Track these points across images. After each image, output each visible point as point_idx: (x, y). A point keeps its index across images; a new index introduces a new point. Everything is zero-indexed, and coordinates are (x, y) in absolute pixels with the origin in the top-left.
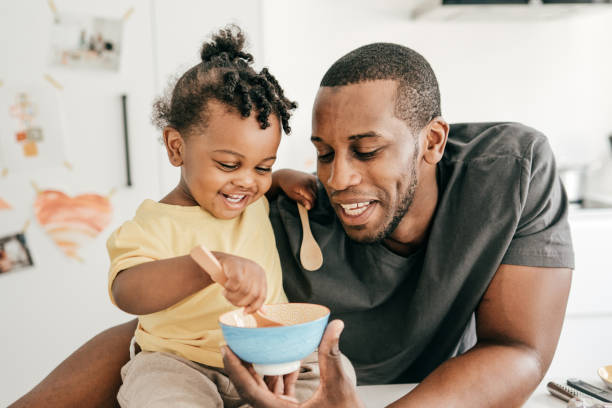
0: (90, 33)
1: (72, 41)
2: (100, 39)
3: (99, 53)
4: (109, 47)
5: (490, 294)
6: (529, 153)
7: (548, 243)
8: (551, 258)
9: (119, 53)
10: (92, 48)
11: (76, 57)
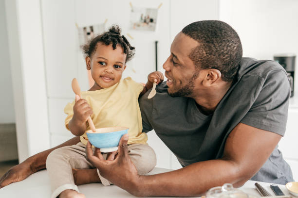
0: (145, 15)
1: (137, 19)
2: (148, 18)
3: (148, 24)
4: (152, 21)
5: (230, 135)
6: (266, 76)
7: (265, 118)
8: (265, 126)
9: (155, 23)
10: (145, 22)
11: (139, 26)
